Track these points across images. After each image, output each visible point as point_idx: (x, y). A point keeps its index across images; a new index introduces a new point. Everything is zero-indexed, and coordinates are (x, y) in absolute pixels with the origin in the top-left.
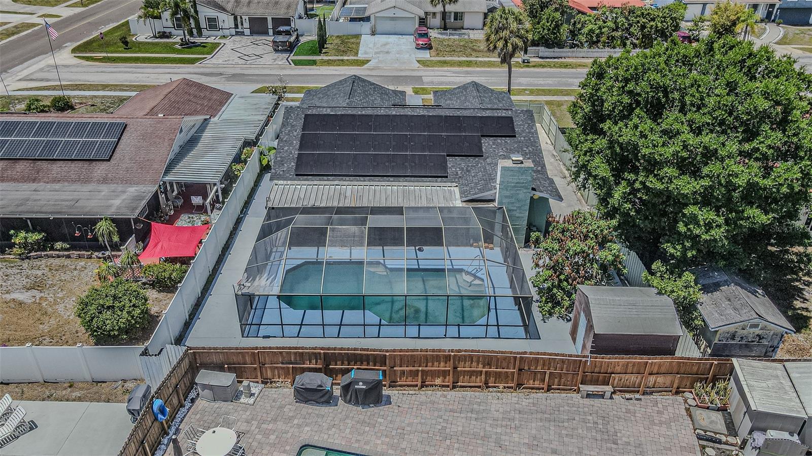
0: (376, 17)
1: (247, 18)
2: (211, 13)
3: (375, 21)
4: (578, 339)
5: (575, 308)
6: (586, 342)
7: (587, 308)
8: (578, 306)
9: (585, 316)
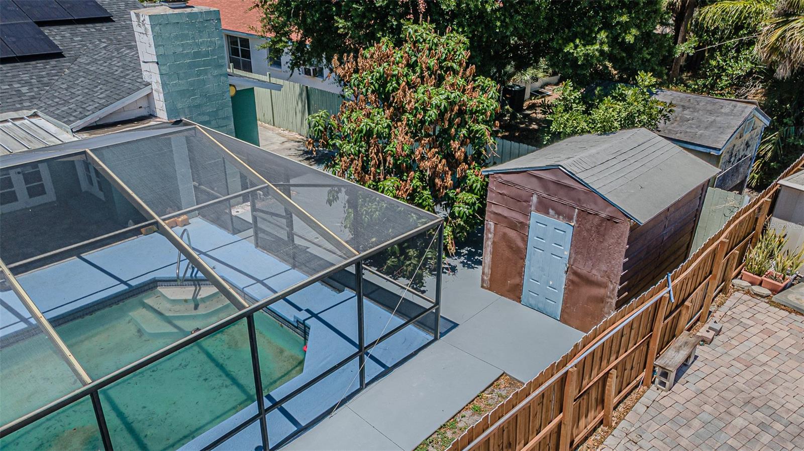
4: (528, 284)
5: (490, 225)
6: (583, 270)
7: (562, 192)
8: (506, 213)
9: (559, 213)
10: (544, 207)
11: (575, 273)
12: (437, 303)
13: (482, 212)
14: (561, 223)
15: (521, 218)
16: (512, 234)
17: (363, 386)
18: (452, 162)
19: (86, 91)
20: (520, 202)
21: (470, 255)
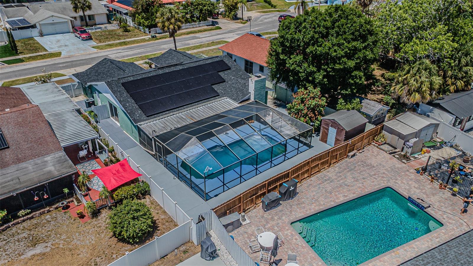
0: (40, 25)
4: (328, 140)
5: (322, 128)
6: (338, 138)
7: (335, 124)
8: (325, 126)
9: (334, 128)
10: (332, 126)
11: (337, 139)
12: (310, 142)
13: (320, 125)
14: (334, 129)
15: (327, 127)
16: (326, 130)
17: (298, 154)
18: (315, 115)
20: (327, 125)
21: (317, 134)
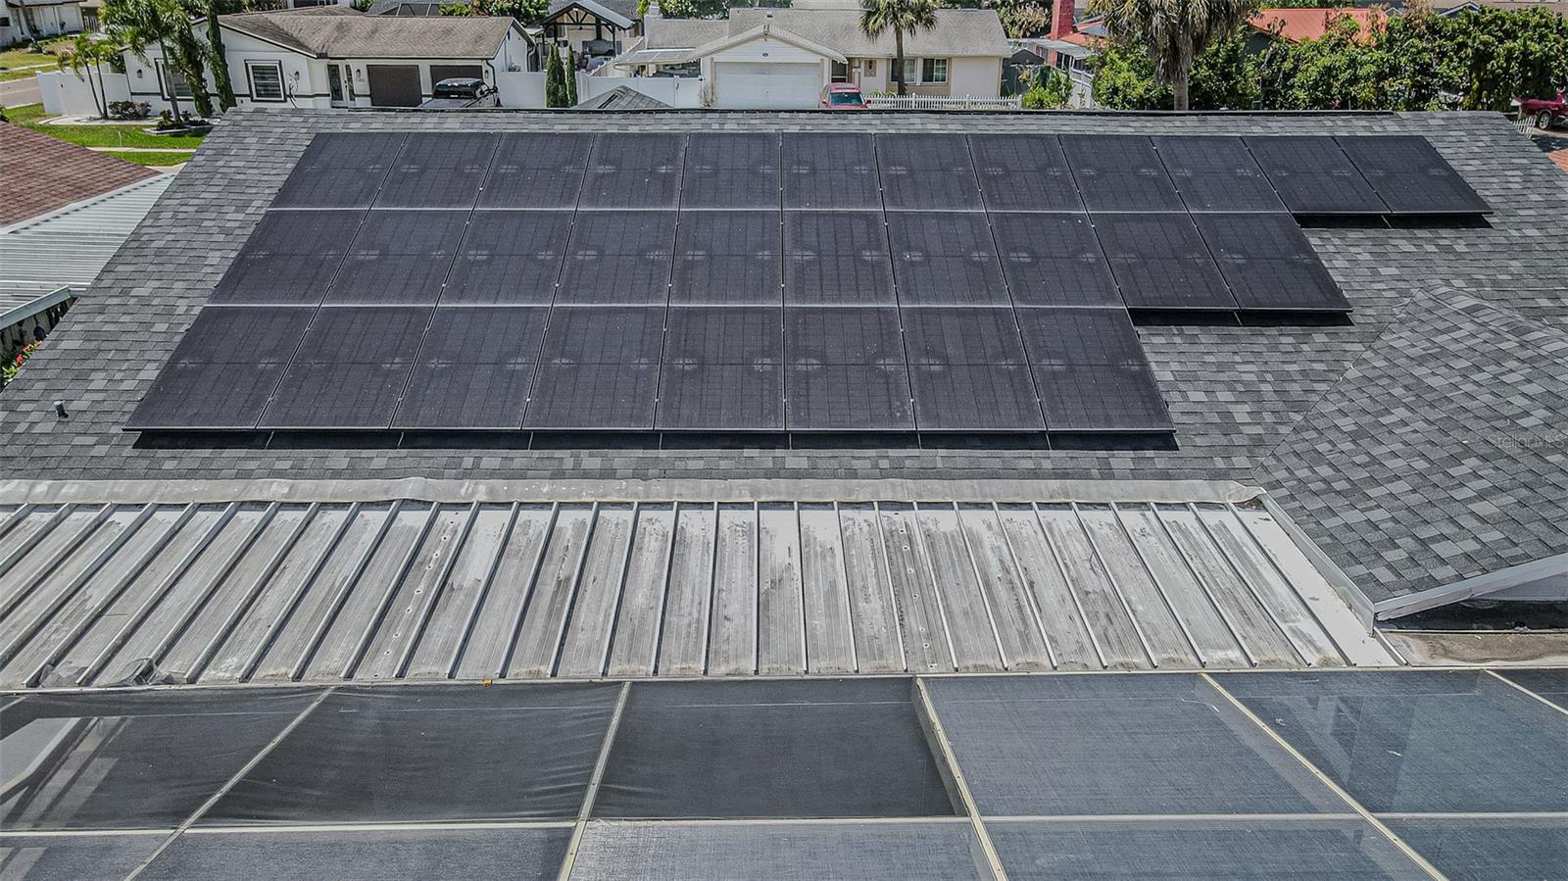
0: (714, 64)
1: (362, 65)
2: (265, 53)
3: (714, 77)
19: (1421, 465)
